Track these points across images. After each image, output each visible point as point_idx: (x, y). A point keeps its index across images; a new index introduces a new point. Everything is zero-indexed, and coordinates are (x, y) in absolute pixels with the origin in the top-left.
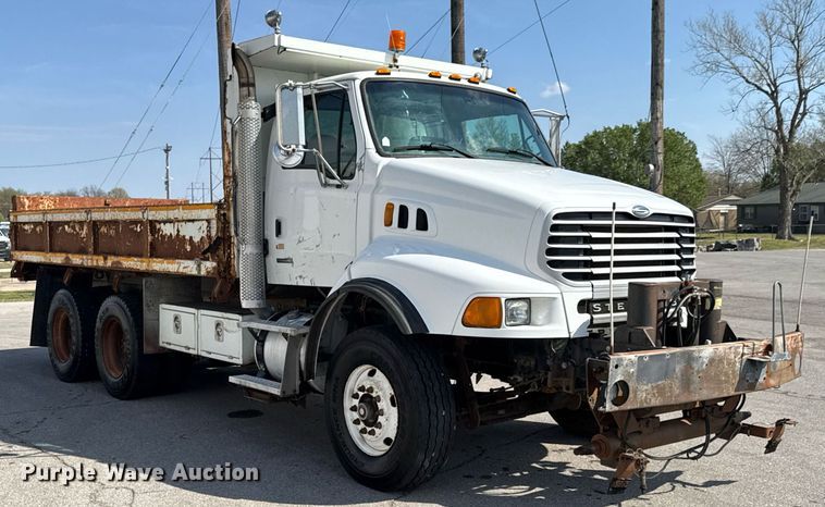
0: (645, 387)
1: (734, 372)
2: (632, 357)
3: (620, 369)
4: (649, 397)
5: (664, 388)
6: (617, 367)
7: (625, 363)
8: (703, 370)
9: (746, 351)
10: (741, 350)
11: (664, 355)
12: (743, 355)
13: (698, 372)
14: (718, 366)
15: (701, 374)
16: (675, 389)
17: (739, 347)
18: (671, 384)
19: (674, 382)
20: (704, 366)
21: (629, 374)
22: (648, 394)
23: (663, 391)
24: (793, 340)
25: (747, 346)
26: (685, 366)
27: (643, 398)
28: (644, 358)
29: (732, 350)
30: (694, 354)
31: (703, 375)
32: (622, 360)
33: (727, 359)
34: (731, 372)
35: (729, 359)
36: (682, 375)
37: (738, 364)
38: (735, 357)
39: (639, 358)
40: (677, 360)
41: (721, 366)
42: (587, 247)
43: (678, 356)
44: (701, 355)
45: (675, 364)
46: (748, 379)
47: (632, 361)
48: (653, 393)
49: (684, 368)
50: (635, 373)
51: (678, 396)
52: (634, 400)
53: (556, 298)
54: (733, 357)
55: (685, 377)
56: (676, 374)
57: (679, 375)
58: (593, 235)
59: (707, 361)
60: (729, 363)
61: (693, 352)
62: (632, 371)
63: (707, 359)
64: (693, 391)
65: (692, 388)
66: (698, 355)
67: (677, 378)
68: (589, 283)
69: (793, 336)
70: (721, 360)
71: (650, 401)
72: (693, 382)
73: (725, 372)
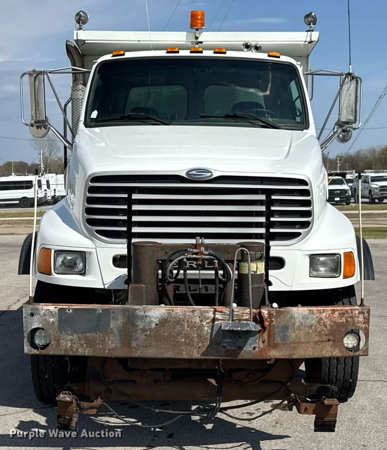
0: (70, 337)
1: (200, 336)
2: (52, 307)
3: (36, 318)
4: (75, 346)
5: (94, 340)
6: (32, 315)
7: (42, 312)
8: (151, 330)
9: (218, 316)
10: (211, 315)
11: (95, 310)
12: (214, 320)
13: (144, 330)
14: (174, 328)
15: (148, 333)
16: (110, 343)
17: (207, 312)
18: (103, 337)
19: (108, 336)
20: (153, 325)
21: (49, 322)
22: (74, 343)
23: (93, 343)
24: (337, 313)
25: (221, 312)
26: (123, 323)
27: (68, 347)
28: (67, 311)
29: (196, 313)
30: (138, 312)
31: (152, 334)
32: (38, 309)
33: (188, 321)
34: (195, 335)
35: (192, 322)
36: (120, 331)
37: (206, 328)
38: (201, 321)
39: (60, 309)
40: (111, 315)
41: (178, 328)
42: (126, 207)
43: (113, 313)
44: (147, 314)
45: (110, 319)
46: (226, 345)
47: (51, 312)
48: (80, 343)
49: (122, 324)
50: (57, 324)
51: (113, 349)
52: (56, 347)
53: (90, 253)
54: (198, 320)
55: (124, 333)
56: (111, 329)
57: (115, 330)
58: (135, 196)
59: (156, 321)
60: (192, 326)
61: (136, 310)
62: (52, 320)
63: (157, 319)
64: (135, 347)
65: (134, 344)
66: (142, 313)
67: (112, 332)
68: (125, 240)
69: (337, 310)
70: (178, 322)
71: (77, 350)
72: (136, 339)
73: (185, 334)
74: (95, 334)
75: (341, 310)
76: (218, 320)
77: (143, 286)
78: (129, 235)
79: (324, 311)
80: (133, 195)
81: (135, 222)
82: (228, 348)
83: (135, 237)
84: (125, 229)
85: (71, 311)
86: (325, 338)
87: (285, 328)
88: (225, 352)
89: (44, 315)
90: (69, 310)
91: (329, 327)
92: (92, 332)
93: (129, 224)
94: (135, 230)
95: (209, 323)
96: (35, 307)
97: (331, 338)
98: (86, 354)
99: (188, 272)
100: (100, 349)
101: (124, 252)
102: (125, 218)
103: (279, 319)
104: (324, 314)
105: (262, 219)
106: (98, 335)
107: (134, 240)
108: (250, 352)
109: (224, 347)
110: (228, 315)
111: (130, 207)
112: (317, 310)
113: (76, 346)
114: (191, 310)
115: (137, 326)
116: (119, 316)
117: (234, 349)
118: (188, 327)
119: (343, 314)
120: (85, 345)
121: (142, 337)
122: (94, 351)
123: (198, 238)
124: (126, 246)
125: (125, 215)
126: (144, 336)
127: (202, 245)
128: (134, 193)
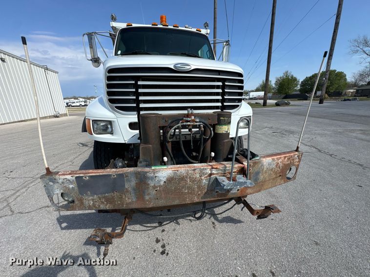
2: (68, 176)
5: (113, 198)
11: (110, 175)
12: (211, 174)
14: (179, 183)
15: (158, 188)
16: (127, 199)
17: (206, 169)
18: (120, 195)
19: (124, 194)
20: (162, 183)
21: (69, 189)
22: (96, 202)
23: (112, 200)
24: (286, 158)
25: (216, 168)
26: (136, 183)
27: (91, 204)
28: (84, 178)
29: (197, 171)
30: (148, 174)
31: (161, 189)
32: (55, 179)
33: (190, 177)
34: (196, 187)
35: (193, 178)
36: (134, 189)
37: (204, 181)
38: (201, 176)
39: (77, 178)
40: (125, 179)
41: (183, 183)
42: (134, 90)
43: (127, 176)
44: (156, 175)
45: (124, 182)
46: (218, 190)
47: (69, 180)
48: (101, 202)
49: (135, 185)
50: (76, 188)
51: (130, 203)
52: (81, 205)
53: (114, 121)
54: (198, 176)
55: (138, 191)
56: (127, 189)
57: (129, 189)
58: (140, 83)
59: (165, 179)
60: (193, 180)
61: (146, 172)
62: (71, 186)
63: (165, 178)
64: (148, 200)
65: (147, 198)
66: (152, 175)
67: (127, 191)
68: (135, 113)
69: (287, 156)
70: (182, 179)
71: (99, 206)
72: (149, 194)
73: (188, 187)
74: (112, 194)
75: (289, 156)
76: (214, 174)
77: (151, 146)
78: (138, 109)
79: (280, 158)
80: (139, 82)
81: (141, 100)
82: (220, 192)
83: (142, 110)
84: (135, 105)
85: (87, 178)
86: (278, 175)
87: (257, 173)
88: (217, 195)
89: (63, 183)
90: (85, 177)
91: (281, 168)
92: (110, 193)
93: (138, 102)
94: (142, 105)
95: (206, 177)
96: (52, 177)
97: (281, 174)
98: (108, 208)
99: (182, 130)
100: (119, 205)
101: (136, 120)
102: (135, 98)
103: (254, 168)
104: (280, 160)
105: (220, 97)
106: (116, 194)
107: (142, 113)
108: (234, 193)
109: (217, 192)
110: (221, 170)
111: (137, 90)
112: (277, 158)
113: (98, 204)
114: (193, 168)
115: (148, 184)
116: (132, 179)
117: (224, 192)
118: (190, 182)
119: (290, 158)
120: (105, 203)
121: (154, 192)
122: (114, 206)
123: (189, 110)
124: (136, 116)
125: (134, 96)
126: (155, 191)
127: (192, 114)
128: (139, 81)
